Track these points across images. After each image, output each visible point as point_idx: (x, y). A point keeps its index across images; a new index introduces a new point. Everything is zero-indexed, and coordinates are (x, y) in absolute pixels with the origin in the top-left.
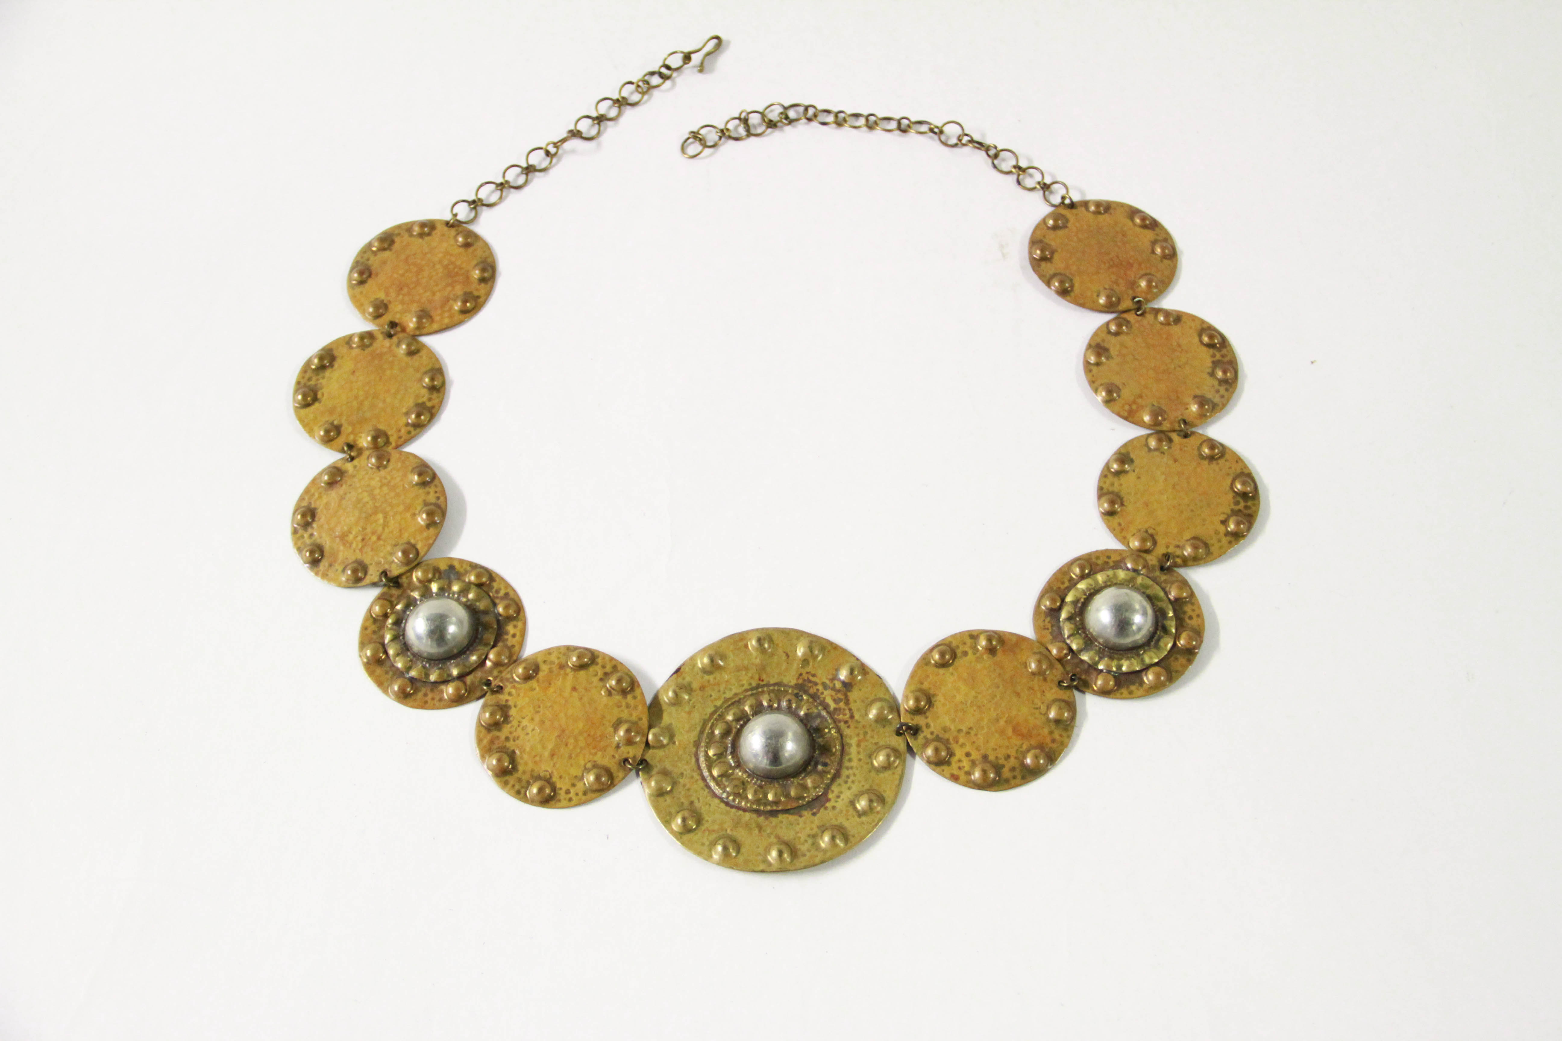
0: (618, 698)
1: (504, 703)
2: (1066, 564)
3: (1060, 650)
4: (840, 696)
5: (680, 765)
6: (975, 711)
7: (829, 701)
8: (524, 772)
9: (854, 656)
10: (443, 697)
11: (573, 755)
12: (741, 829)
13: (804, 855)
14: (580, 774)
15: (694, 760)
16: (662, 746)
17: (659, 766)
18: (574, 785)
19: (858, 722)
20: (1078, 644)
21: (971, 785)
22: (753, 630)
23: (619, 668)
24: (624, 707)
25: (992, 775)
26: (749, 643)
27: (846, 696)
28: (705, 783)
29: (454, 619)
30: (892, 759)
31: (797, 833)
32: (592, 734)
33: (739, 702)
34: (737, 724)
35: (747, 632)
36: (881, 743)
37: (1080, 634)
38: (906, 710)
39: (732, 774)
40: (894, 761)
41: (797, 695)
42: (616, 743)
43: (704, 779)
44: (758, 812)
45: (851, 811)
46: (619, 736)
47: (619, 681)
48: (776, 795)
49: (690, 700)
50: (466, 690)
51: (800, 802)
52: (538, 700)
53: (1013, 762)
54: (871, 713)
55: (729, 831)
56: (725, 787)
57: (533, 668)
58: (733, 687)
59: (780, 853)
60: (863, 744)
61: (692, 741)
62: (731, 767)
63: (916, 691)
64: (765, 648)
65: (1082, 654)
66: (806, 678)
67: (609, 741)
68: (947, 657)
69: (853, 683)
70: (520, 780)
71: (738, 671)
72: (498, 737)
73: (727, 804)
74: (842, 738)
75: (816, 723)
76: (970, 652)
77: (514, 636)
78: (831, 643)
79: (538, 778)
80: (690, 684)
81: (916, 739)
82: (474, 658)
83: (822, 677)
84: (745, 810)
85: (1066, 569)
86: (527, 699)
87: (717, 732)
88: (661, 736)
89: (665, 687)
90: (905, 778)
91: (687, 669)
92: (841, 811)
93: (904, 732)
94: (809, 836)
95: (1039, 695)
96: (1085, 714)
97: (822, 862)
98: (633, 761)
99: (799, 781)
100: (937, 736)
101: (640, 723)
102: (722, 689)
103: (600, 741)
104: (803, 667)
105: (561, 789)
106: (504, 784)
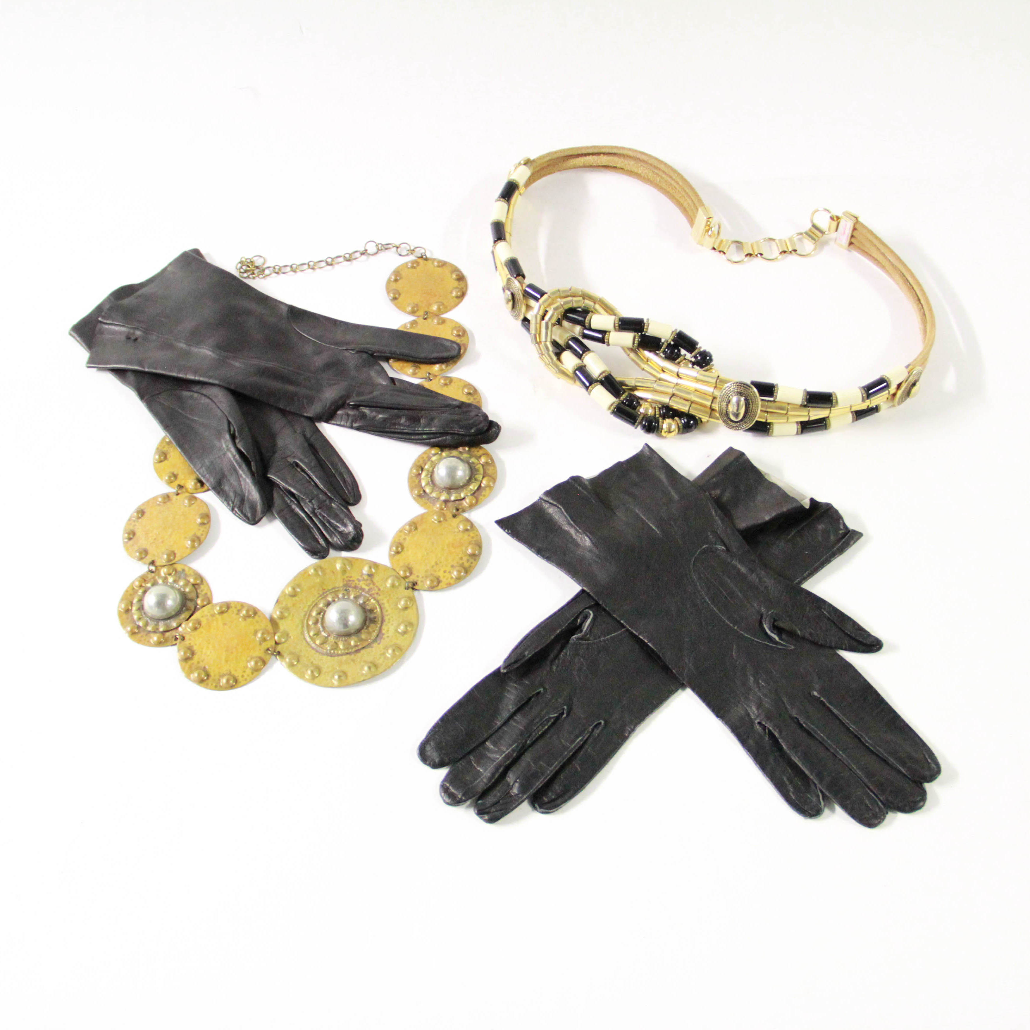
0: (250, 619)
1: (188, 645)
4: (369, 582)
5: (298, 647)
7: (364, 586)
8: (215, 676)
9: (367, 560)
10: (151, 641)
11: (238, 657)
12: (344, 665)
13: (382, 665)
14: (246, 665)
15: (304, 642)
16: (285, 642)
17: (286, 652)
18: (244, 672)
19: (383, 591)
22: (309, 566)
23: (244, 605)
24: (255, 624)
27: (372, 581)
28: (315, 651)
31: (374, 656)
32: (244, 643)
33: (316, 605)
34: (320, 615)
35: (307, 568)
36: (399, 597)
39: (327, 640)
41: (346, 590)
42: (258, 641)
43: (313, 649)
44: (349, 653)
45: (397, 634)
46: (259, 637)
47: (247, 612)
48: (355, 641)
49: (290, 613)
50: (164, 639)
51: (369, 640)
52: (207, 637)
54: (388, 584)
55: (338, 668)
56: (327, 648)
58: (310, 599)
59: (369, 668)
60: (390, 600)
61: (299, 633)
62: (325, 637)
66: (347, 580)
67: (254, 642)
69: (373, 574)
70: (214, 680)
71: (310, 590)
72: (192, 664)
73: (331, 655)
74: (378, 602)
79: (223, 675)
80: (286, 605)
83: (355, 576)
84: (342, 655)
86: (200, 639)
87: (311, 623)
88: (282, 637)
89: (274, 611)
91: (282, 598)
92: (392, 637)
94: (380, 655)
97: (393, 664)
98: (271, 650)
99: (364, 631)
101: (267, 630)
102: (304, 602)
103: (249, 644)
104: (343, 575)
105: (238, 676)
106: (206, 687)
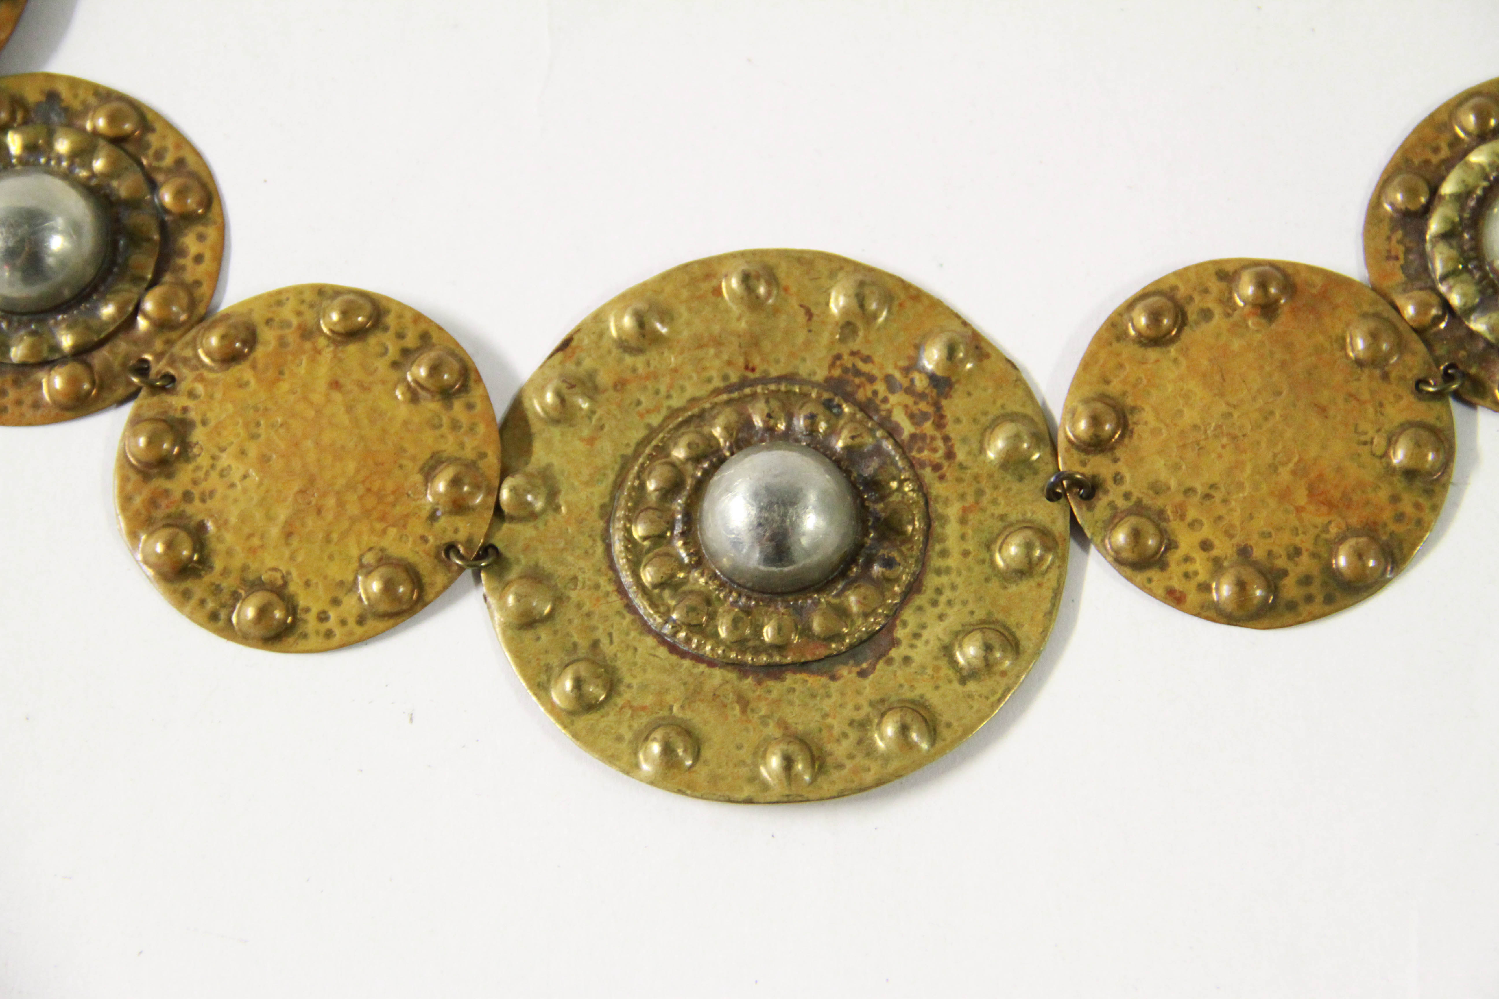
0: (432, 406)
1: (178, 415)
2: (1447, 105)
3: (1422, 308)
4: (923, 406)
5: (570, 559)
6: (1223, 447)
7: (900, 417)
8: (225, 571)
9: (958, 316)
10: (42, 398)
11: (335, 536)
12: (702, 706)
13: (840, 766)
14: (351, 578)
15: (600, 548)
16: (533, 516)
17: (523, 562)
18: (336, 602)
19: (962, 467)
20: (1463, 295)
21: (1212, 613)
22: (733, 256)
23: (435, 339)
24: (445, 429)
25: (1258, 593)
26: (724, 285)
27: (938, 407)
28: (625, 601)
29: (60, 222)
30: (1037, 553)
31: (826, 716)
32: (375, 488)
33: (701, 418)
34: (696, 468)
35: (721, 259)
36: (1013, 517)
37: (1470, 272)
38: (1070, 441)
39: (685, 581)
40: (1041, 558)
41: (828, 405)
42: (428, 508)
43: (621, 591)
44: (740, 668)
45: (946, 671)
46: (436, 494)
47: (435, 370)
48: (779, 630)
49: (593, 412)
50: (93, 383)
51: (834, 646)
52: (256, 410)
53: (1306, 564)
54: (992, 447)
55: (676, 710)
56: (669, 611)
57: (243, 336)
58: (687, 384)
59: (788, 762)
60: (972, 517)
61: (596, 505)
62: (682, 566)
63: (1094, 400)
64: (758, 297)
65: (1472, 318)
66: (849, 365)
67: (413, 504)
68: (1165, 321)
69: (953, 379)
70: (217, 590)
71: (701, 347)
72: (166, 493)
73: (673, 649)
74: (927, 503)
75: (870, 468)
76: (1218, 311)
77: (199, 259)
78: (905, 286)
79: (256, 585)
80: (591, 375)
81: (1090, 508)
82: (108, 311)
83: (886, 362)
84: (711, 663)
85: (1444, 117)
86: (230, 407)
87: (651, 486)
88: (529, 492)
89: (538, 383)
90: (1064, 594)
91: (586, 341)
92: (923, 667)
93: (1065, 491)
94: (851, 723)
95: (1371, 410)
96: (1474, 458)
97: (879, 783)
98: (466, 549)
99: (830, 599)
100: (1139, 503)
101: (481, 464)
102: (663, 389)
103: (394, 505)
104: (843, 340)
105: (307, 610)
106: (182, 598)
